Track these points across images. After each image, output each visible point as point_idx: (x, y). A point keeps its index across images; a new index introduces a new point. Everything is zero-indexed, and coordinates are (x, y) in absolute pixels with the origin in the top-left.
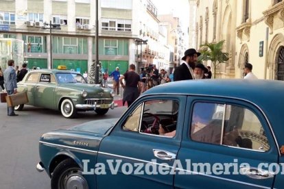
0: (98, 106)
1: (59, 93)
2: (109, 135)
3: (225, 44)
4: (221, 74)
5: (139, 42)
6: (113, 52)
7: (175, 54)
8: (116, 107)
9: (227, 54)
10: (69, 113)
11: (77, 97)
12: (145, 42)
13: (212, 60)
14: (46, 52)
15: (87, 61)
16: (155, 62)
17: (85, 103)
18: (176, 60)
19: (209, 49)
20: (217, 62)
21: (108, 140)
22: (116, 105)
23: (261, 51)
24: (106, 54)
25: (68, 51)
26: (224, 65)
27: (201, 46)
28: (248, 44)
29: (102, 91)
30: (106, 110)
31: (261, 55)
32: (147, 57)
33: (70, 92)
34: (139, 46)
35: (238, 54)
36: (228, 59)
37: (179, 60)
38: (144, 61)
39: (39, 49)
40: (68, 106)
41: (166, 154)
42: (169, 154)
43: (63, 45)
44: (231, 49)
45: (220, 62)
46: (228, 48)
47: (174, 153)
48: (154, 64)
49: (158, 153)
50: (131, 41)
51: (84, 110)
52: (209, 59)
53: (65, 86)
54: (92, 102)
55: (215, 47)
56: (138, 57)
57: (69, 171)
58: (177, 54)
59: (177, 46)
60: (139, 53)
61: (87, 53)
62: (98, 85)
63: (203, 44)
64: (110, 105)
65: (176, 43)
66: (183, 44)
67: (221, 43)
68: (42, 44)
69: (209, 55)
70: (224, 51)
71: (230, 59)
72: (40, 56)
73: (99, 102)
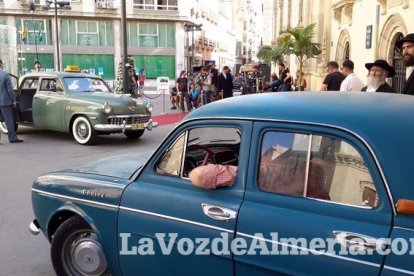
0: (128, 126)
1: (68, 108)
2: (136, 180)
3: (316, 29)
4: (310, 74)
5: (189, 27)
6: (152, 43)
7: (243, 45)
8: (156, 126)
9: (319, 45)
10: (85, 137)
11: (97, 114)
12: (199, 27)
13: (297, 54)
14: (51, 43)
15: (113, 56)
16: (214, 56)
17: (109, 122)
18: (244, 53)
19: (293, 37)
20: (305, 57)
21: (135, 188)
22: (155, 124)
23: (369, 40)
24: (141, 46)
25: (84, 41)
26: (313, 60)
27: (281, 33)
28: (350, 29)
29: (134, 104)
30: (141, 132)
31: (369, 47)
32: (203, 49)
33: (85, 105)
34: (190, 33)
35: (335, 44)
36: (320, 52)
37: (249, 53)
38: (198, 55)
39: (41, 39)
40: (83, 127)
41: (222, 211)
42: (226, 211)
43: (77, 32)
44: (324, 37)
45: (308, 57)
46: (320, 36)
47: (234, 210)
48: (212, 59)
49: (210, 210)
50: (178, 26)
51: (108, 132)
52: (293, 52)
53: (78, 97)
54: (119, 121)
55: (301, 34)
56: (190, 49)
57: (78, 235)
58: (247, 45)
59: (247, 32)
60: (190, 44)
61: (112, 44)
62: (128, 95)
63: (284, 30)
64: (146, 125)
65: (245, 28)
66: (255, 30)
67: (310, 27)
68: (45, 31)
69: (292, 45)
70: (315, 40)
71: (323, 52)
72: (42, 49)
73: (129, 121)
